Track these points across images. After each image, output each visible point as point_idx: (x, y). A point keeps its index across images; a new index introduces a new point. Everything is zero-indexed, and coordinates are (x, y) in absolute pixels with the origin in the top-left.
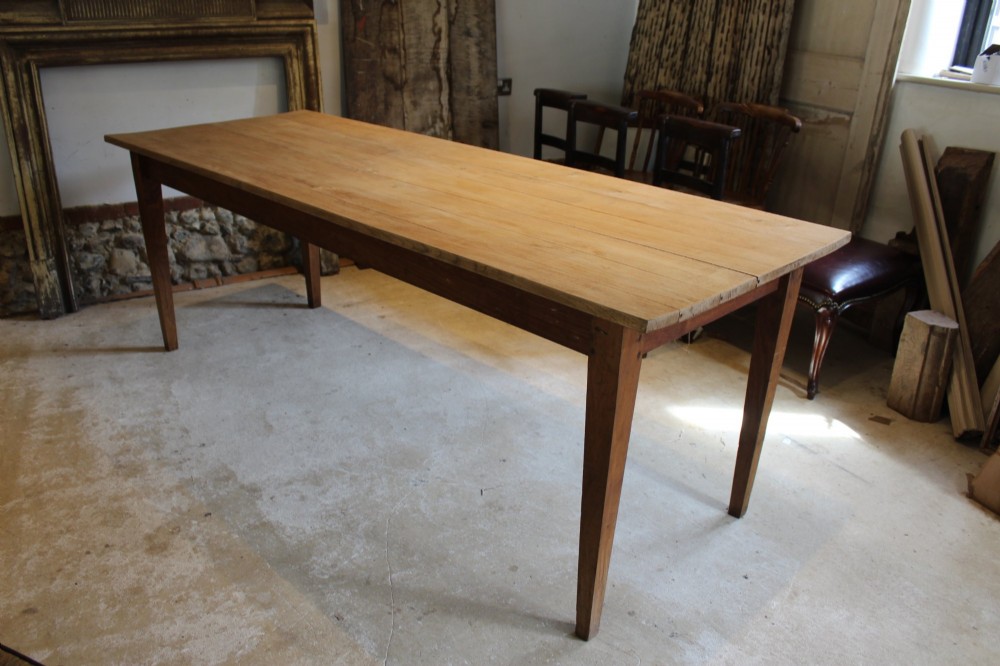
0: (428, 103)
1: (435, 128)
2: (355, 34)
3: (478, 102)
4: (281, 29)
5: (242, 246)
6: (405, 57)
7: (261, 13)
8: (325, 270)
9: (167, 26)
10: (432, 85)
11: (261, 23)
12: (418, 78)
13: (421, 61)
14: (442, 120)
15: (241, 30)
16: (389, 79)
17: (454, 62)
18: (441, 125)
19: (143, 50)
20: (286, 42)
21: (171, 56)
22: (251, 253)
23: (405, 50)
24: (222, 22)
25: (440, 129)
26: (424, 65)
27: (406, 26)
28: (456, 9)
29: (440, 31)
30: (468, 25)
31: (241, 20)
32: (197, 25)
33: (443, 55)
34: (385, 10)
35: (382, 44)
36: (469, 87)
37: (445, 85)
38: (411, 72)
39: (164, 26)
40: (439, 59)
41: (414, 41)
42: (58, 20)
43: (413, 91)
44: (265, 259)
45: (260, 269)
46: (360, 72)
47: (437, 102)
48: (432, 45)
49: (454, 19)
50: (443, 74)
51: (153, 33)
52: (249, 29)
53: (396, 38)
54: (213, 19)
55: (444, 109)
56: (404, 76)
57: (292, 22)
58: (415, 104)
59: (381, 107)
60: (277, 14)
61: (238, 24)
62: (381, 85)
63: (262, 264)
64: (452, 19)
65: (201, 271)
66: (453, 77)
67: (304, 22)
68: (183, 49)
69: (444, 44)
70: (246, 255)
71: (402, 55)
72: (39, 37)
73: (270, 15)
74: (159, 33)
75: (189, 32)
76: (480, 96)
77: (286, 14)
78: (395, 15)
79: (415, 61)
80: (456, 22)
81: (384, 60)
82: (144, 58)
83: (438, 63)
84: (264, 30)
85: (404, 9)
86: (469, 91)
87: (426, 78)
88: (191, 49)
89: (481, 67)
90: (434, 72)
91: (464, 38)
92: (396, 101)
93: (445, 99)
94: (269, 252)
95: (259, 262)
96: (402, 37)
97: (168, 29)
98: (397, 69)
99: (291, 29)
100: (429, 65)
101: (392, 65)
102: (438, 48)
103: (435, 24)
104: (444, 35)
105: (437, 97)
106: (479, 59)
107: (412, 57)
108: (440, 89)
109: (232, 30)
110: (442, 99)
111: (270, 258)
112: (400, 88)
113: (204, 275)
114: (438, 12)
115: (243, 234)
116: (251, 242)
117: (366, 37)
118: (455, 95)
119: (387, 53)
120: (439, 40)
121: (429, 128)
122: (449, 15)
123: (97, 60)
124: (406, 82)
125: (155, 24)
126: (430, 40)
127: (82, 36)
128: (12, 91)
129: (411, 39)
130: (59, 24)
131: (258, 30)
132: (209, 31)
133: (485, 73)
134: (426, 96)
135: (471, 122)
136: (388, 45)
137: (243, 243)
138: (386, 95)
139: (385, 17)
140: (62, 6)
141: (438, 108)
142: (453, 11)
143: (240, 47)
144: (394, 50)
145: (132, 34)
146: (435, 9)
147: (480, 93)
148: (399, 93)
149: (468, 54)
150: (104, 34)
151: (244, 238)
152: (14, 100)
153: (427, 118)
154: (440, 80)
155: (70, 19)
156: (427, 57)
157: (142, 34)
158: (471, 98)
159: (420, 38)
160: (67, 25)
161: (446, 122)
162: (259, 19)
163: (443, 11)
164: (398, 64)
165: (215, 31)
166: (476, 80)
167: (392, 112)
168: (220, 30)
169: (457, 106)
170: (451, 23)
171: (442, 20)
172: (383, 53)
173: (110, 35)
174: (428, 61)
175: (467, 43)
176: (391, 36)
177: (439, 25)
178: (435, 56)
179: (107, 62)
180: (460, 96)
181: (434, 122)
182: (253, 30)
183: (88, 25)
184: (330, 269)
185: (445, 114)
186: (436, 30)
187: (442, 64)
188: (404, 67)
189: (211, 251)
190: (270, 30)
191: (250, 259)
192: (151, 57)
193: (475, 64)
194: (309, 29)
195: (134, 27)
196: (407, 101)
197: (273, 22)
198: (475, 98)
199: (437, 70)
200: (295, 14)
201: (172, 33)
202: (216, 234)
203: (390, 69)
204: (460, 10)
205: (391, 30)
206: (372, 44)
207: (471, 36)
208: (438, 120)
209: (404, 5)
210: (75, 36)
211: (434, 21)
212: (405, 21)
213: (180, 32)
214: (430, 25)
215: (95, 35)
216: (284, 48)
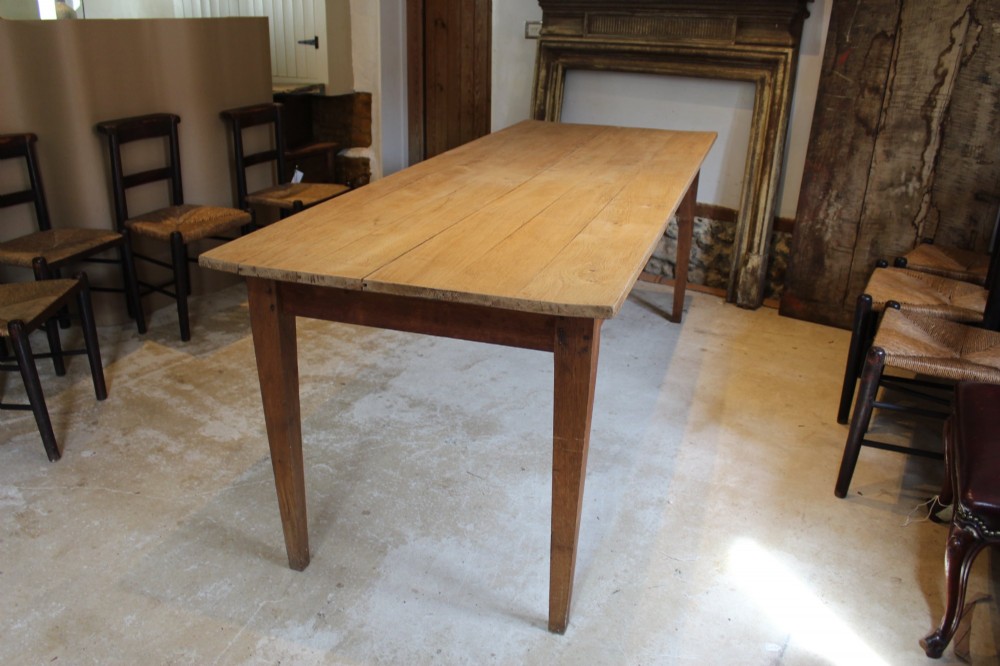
0: (905, 156)
1: (907, 187)
2: (833, 68)
3: (976, 167)
4: (756, 55)
5: (694, 257)
6: (890, 99)
7: (740, 39)
8: (740, 301)
9: (655, 43)
10: (917, 136)
11: (737, 47)
12: (899, 125)
13: (909, 106)
14: (920, 179)
15: (717, 52)
16: (862, 121)
17: (954, 113)
18: (917, 185)
19: (638, 63)
20: (762, 69)
21: (657, 70)
22: (700, 265)
23: (891, 91)
24: (702, 43)
25: (915, 189)
26: (912, 112)
27: (899, 65)
28: (975, 47)
29: (945, 73)
30: (988, 69)
31: (719, 43)
32: (679, 44)
33: (941, 103)
34: (877, 44)
35: (863, 81)
36: (967, 146)
37: (935, 139)
38: (892, 117)
39: (653, 43)
40: (935, 107)
41: (906, 82)
42: (581, 33)
43: (890, 140)
44: (713, 276)
45: (706, 283)
46: (829, 109)
47: (919, 158)
48: (929, 89)
49: (969, 59)
50: (935, 125)
51: (644, 48)
52: (724, 52)
53: (882, 76)
54: (696, 40)
55: (926, 167)
56: (883, 120)
57: (768, 49)
58: (888, 154)
59: (845, 150)
60: (755, 40)
61: (716, 47)
62: (850, 127)
63: (709, 279)
64: (965, 59)
65: (656, 268)
66: (947, 130)
67: (780, 50)
68: (669, 65)
69: (946, 90)
70: (698, 267)
71: (887, 97)
72: (566, 45)
73: (747, 40)
74: (648, 49)
75: (672, 50)
76: (982, 159)
77: (764, 40)
78: (887, 50)
79: (901, 105)
80: (969, 64)
81: (861, 99)
82: (636, 69)
83: (932, 111)
84: (739, 54)
85: (902, 45)
86: (965, 151)
87: (912, 126)
88: (675, 65)
89: (992, 123)
90: (924, 122)
91: (976, 83)
92: (864, 147)
93: (930, 155)
94: (719, 272)
95: (707, 277)
96: (891, 75)
97: (656, 46)
98: (875, 110)
99: (765, 56)
100: (919, 113)
101: (869, 106)
102: (937, 94)
103: (940, 65)
104: (948, 79)
105: (920, 150)
106: (993, 112)
107: (898, 100)
108: (927, 143)
109: (709, 52)
110: (927, 154)
111: (719, 277)
112: (874, 133)
113: (657, 271)
114: (949, 49)
115: (699, 246)
116: (704, 256)
117: (845, 72)
118: (943, 153)
119: (866, 92)
120: (941, 84)
121: (900, 185)
122: (964, 54)
123: (602, 67)
124: (884, 127)
125: (647, 41)
126: (929, 82)
127: (593, 47)
128: (541, 84)
129: (902, 79)
130: (581, 36)
131: (733, 54)
132: (689, 51)
133: (996, 131)
134: (906, 148)
135: (959, 189)
136: (870, 83)
137: (698, 254)
138: (853, 138)
139: (874, 52)
140: (586, 22)
141: (919, 164)
142: (969, 50)
143: (718, 69)
144: (875, 90)
145: (627, 48)
146: (945, 46)
147: (981, 155)
148: (870, 138)
149: (978, 105)
150: (608, 46)
151: (699, 250)
152: (541, 90)
153: (900, 173)
154: (929, 132)
155: (589, 32)
156: (918, 102)
157: (636, 48)
158: (965, 159)
159: (915, 79)
160: (586, 37)
161: (925, 183)
162: (737, 43)
163: (956, 49)
164: (878, 106)
165: (694, 51)
166: (980, 138)
167: (857, 157)
168: (699, 51)
169: (943, 166)
170: (962, 64)
171: (951, 62)
172: (862, 93)
173: (613, 47)
174: (919, 108)
175: (979, 91)
176: (877, 73)
177: (945, 66)
178: (930, 102)
179: (608, 70)
180: (950, 156)
181: (908, 180)
182: (728, 54)
183: (599, 38)
184: (745, 302)
185: (926, 173)
186: (940, 71)
187: (937, 114)
188: (883, 110)
189: (667, 252)
190: (744, 54)
191: (700, 272)
192: (641, 69)
193: (984, 119)
194: (783, 57)
195: (633, 42)
196: (879, 149)
197: (749, 48)
198: (974, 161)
199: (928, 120)
200: (774, 41)
201: (658, 49)
202: (674, 238)
203: (865, 110)
204: (978, 49)
205: (878, 67)
206: (851, 81)
207: (990, 84)
208: (914, 179)
209: (903, 40)
210: (588, 46)
211: (939, 59)
212: (899, 58)
213: (664, 49)
214: (933, 64)
215: (603, 47)
216: (757, 74)
